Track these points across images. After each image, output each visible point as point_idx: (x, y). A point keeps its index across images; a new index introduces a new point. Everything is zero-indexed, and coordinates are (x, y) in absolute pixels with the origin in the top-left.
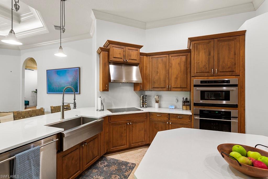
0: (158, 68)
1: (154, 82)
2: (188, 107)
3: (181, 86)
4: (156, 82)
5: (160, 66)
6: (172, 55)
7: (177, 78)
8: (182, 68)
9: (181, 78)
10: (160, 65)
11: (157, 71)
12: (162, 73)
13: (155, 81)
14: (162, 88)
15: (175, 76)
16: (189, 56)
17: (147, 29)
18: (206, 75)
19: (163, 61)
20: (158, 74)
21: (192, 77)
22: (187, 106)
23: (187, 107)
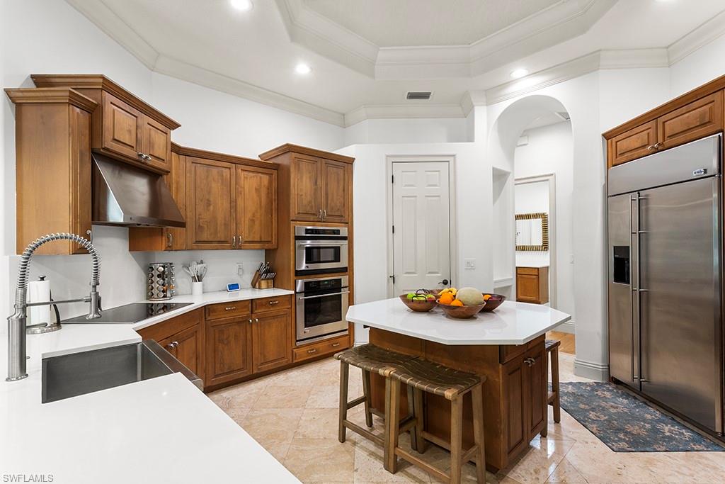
0: (209, 192)
1: (201, 228)
2: (269, 281)
3: (261, 238)
4: (206, 226)
5: (216, 187)
6: (243, 167)
7: (253, 221)
8: (263, 199)
9: (261, 221)
10: (214, 185)
11: (208, 200)
12: (221, 205)
13: (201, 224)
14: (219, 242)
15: (249, 215)
16: (275, 176)
17: (156, 72)
18: (312, 219)
19: (223, 175)
20: (211, 208)
21: (292, 220)
22: (268, 279)
23: (268, 283)
